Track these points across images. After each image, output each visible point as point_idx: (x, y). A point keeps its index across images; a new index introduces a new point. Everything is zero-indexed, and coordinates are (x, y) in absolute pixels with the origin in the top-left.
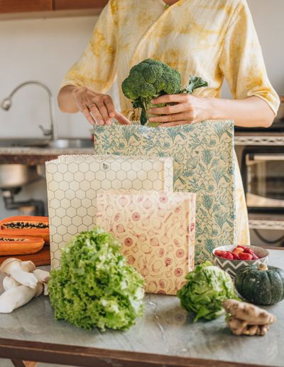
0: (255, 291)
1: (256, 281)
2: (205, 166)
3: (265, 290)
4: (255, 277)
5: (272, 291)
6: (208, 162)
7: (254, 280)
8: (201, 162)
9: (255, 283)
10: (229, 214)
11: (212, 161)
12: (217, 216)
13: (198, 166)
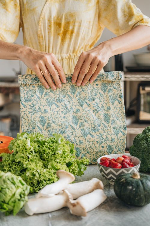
0: (132, 197)
1: (133, 188)
2: (103, 94)
3: (140, 196)
4: (132, 185)
5: (145, 196)
6: (105, 91)
7: (130, 188)
8: (101, 91)
9: (131, 190)
10: (122, 126)
11: (107, 90)
12: (114, 128)
13: (98, 94)
